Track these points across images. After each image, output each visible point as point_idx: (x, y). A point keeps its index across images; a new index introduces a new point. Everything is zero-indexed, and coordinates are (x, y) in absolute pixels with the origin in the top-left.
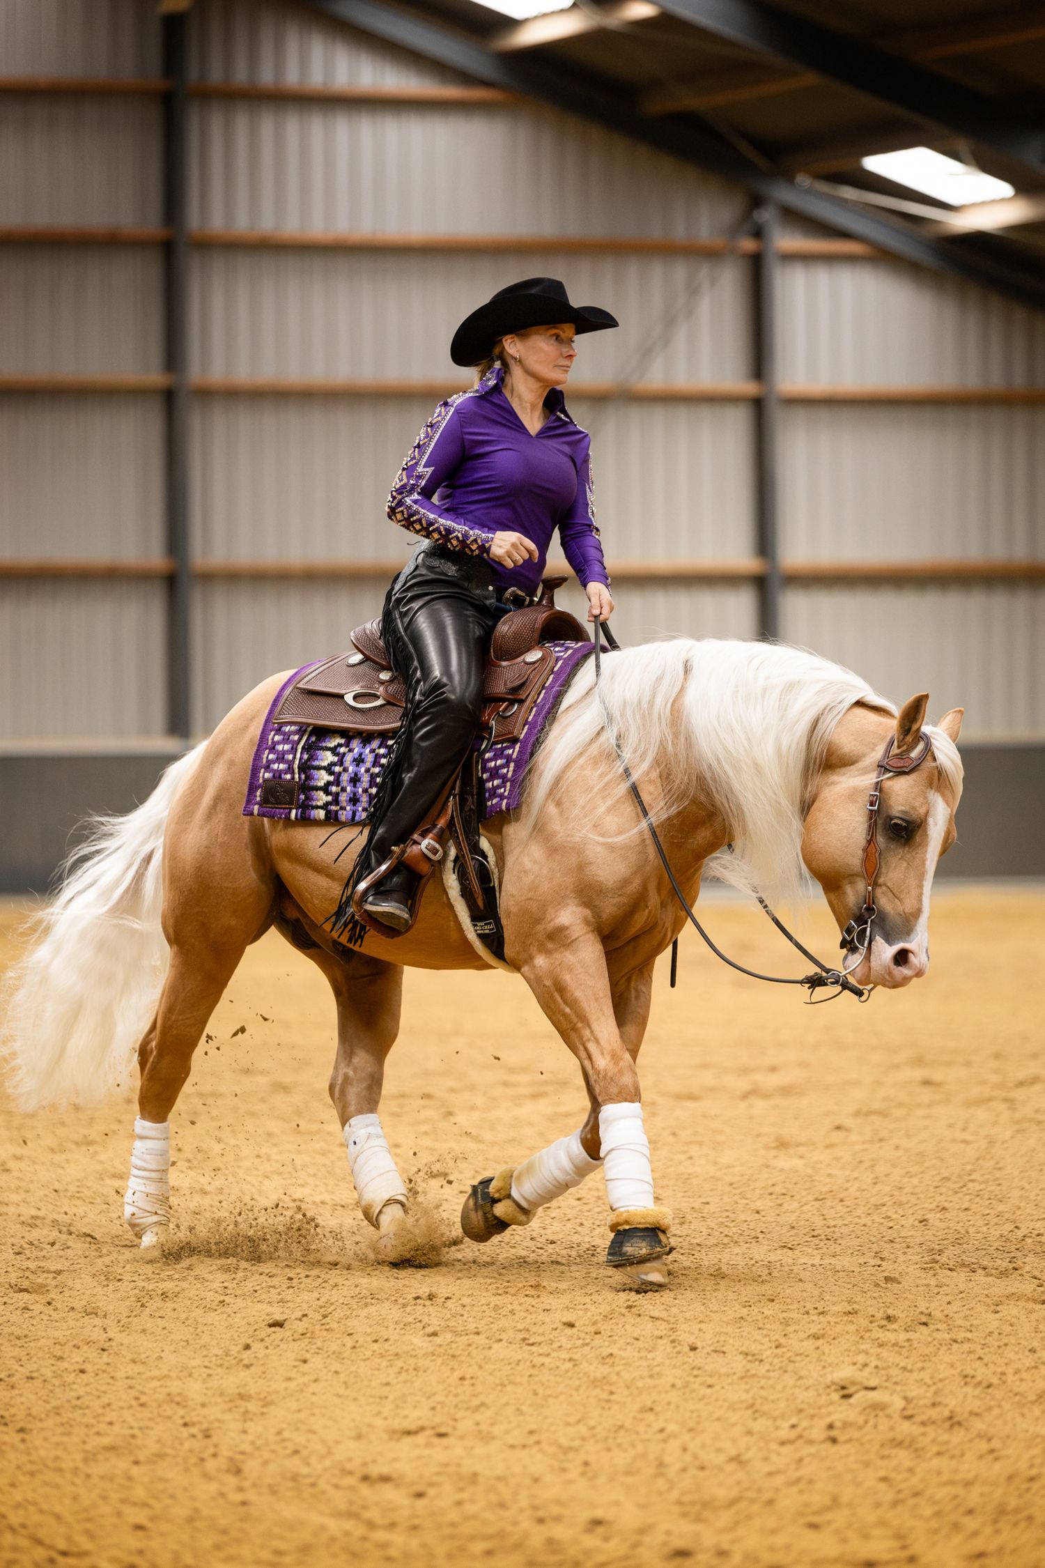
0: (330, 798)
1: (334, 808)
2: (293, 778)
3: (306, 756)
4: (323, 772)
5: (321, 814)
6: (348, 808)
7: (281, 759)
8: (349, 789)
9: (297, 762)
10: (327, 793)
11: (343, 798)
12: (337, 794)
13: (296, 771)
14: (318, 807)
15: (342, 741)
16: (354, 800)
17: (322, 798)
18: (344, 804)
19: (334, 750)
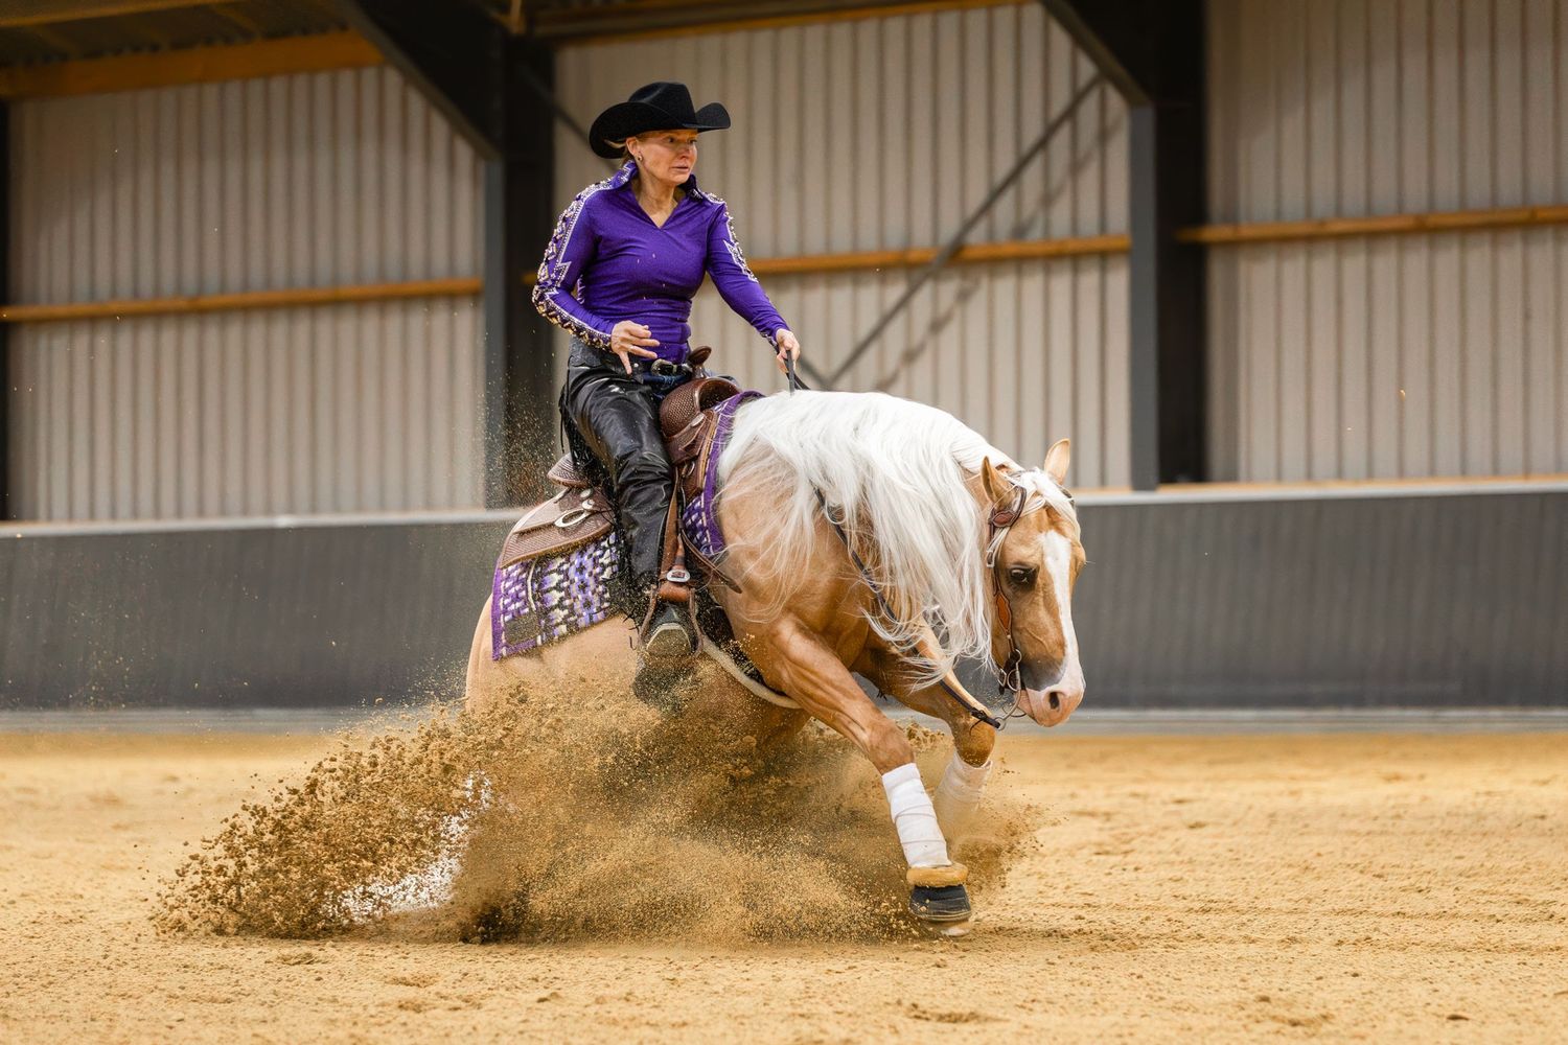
0: (566, 612)
1: (572, 619)
2: (531, 609)
3: (536, 586)
4: (554, 592)
5: (563, 629)
6: (584, 614)
7: (516, 598)
8: (580, 597)
9: (530, 595)
10: (563, 608)
11: (578, 606)
12: (572, 606)
13: (532, 602)
14: (558, 625)
15: (564, 560)
16: (587, 604)
17: (559, 614)
18: (580, 611)
19: (559, 572)
